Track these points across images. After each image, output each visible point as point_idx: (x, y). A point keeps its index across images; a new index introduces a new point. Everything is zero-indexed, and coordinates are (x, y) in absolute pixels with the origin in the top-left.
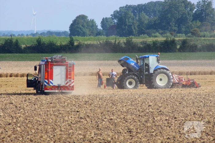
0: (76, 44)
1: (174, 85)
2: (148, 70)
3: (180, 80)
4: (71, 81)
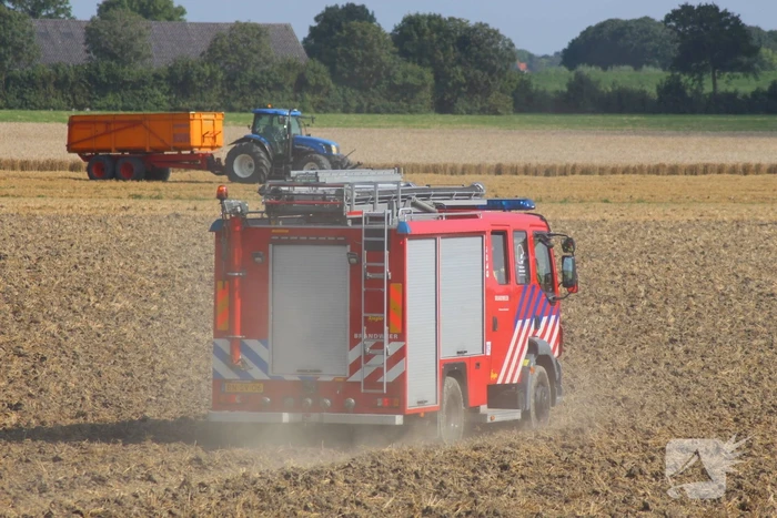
4: (380, 346)
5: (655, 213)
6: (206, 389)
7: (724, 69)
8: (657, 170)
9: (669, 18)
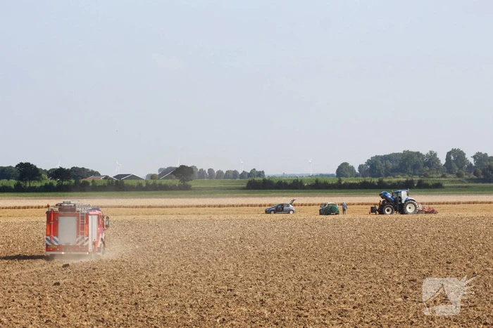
0: (343, 183)
1: (419, 212)
2: (401, 201)
3: (424, 208)
4: (83, 238)
5: (14, 220)
6: (44, 247)
7: (32, 180)
8: (15, 208)
9: (17, 166)
